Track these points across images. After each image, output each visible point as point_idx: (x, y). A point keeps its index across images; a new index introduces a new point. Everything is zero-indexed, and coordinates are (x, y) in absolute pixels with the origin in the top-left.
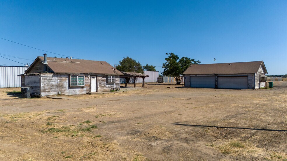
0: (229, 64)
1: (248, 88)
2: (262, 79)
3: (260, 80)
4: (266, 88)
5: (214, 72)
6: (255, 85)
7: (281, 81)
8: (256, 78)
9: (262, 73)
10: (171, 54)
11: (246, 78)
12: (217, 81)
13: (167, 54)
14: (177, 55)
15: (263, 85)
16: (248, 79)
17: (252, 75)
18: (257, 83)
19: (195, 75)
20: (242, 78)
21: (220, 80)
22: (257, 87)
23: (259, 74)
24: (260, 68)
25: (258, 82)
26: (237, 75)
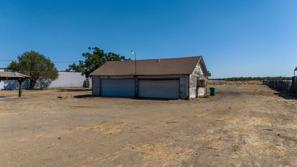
0: (157, 61)
1: (180, 98)
2: (200, 83)
3: (197, 85)
4: (205, 97)
5: (133, 72)
6: (189, 93)
7: (225, 85)
8: (191, 81)
9: (200, 74)
10: (95, 49)
11: (177, 81)
12: (137, 86)
13: (90, 48)
14: (102, 51)
15: (202, 92)
16: (179, 83)
17: (186, 77)
18: (192, 90)
19: (106, 77)
20: (171, 81)
21: (143, 85)
22: (192, 96)
23: (197, 75)
24: (197, 66)
25: (195, 88)
26: (164, 77)
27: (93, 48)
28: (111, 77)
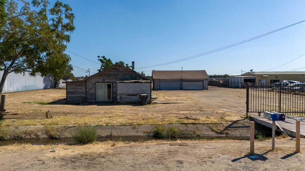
1: (203, 89)
11: (202, 82)
12: (181, 84)
17: (206, 80)
19: (164, 80)
20: (199, 82)
21: (184, 84)
27: (101, 57)
28: (166, 80)
